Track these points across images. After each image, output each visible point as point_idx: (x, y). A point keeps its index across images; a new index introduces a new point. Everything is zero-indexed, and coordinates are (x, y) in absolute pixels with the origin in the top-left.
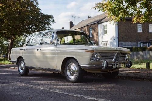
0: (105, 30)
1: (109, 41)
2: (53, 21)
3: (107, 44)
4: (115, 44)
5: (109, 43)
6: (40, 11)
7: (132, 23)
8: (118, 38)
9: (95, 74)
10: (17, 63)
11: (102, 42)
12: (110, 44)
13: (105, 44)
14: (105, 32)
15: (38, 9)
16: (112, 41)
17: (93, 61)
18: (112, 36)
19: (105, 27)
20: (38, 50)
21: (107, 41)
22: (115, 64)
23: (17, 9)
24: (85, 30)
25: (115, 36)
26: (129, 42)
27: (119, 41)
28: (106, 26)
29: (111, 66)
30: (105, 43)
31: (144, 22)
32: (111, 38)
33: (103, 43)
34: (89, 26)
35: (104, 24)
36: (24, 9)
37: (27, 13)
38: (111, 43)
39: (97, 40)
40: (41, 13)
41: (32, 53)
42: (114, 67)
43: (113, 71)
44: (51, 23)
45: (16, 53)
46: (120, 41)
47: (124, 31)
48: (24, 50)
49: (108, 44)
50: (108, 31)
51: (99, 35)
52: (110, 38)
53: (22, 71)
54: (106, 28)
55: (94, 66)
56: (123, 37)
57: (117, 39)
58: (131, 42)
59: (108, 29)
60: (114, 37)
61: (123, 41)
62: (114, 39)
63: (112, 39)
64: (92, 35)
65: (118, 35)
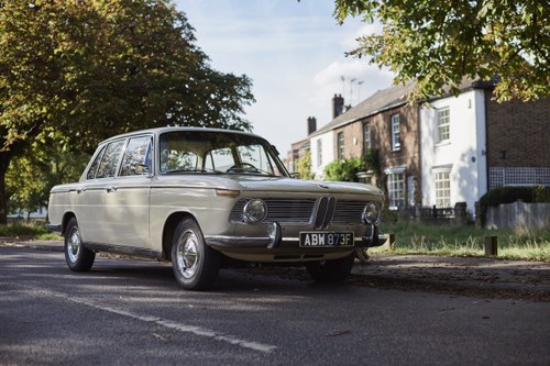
0: (442, 126)
1: (457, 164)
2: (249, 96)
3: (447, 176)
4: (476, 175)
5: (454, 171)
6: (205, 61)
7: (495, 102)
8: (487, 153)
9: (257, 263)
10: (63, 233)
11: (434, 167)
12: (458, 176)
13: (441, 178)
14: (442, 134)
15: (200, 56)
16: (466, 164)
17: (240, 223)
18: (464, 149)
19: (443, 116)
20: (109, 190)
21: (450, 166)
22: (310, 235)
23: (125, 58)
24: (377, 124)
25: (475, 147)
26: (528, 169)
27: (489, 164)
28: (447, 113)
29: (297, 239)
30: (441, 174)
31: (536, 96)
32: (463, 156)
33: (435, 171)
34: (391, 112)
35: (440, 104)
36: (146, 57)
37: (155, 71)
38: (462, 171)
39: (416, 161)
40: (209, 70)
41: (98, 200)
42: (307, 241)
43: (322, 256)
44: (242, 102)
45: (63, 200)
46: (496, 164)
47: (509, 130)
48: (79, 192)
49: (451, 175)
50: (451, 129)
51: (423, 140)
52: (459, 156)
53: (74, 258)
54: (447, 120)
55: (243, 238)
56: (504, 152)
57: (484, 158)
58: (533, 170)
59: (451, 124)
60: (471, 150)
61: (506, 165)
62: (473, 160)
63: (466, 159)
64: (398, 145)
65: (487, 144)
